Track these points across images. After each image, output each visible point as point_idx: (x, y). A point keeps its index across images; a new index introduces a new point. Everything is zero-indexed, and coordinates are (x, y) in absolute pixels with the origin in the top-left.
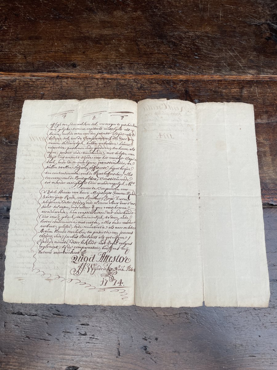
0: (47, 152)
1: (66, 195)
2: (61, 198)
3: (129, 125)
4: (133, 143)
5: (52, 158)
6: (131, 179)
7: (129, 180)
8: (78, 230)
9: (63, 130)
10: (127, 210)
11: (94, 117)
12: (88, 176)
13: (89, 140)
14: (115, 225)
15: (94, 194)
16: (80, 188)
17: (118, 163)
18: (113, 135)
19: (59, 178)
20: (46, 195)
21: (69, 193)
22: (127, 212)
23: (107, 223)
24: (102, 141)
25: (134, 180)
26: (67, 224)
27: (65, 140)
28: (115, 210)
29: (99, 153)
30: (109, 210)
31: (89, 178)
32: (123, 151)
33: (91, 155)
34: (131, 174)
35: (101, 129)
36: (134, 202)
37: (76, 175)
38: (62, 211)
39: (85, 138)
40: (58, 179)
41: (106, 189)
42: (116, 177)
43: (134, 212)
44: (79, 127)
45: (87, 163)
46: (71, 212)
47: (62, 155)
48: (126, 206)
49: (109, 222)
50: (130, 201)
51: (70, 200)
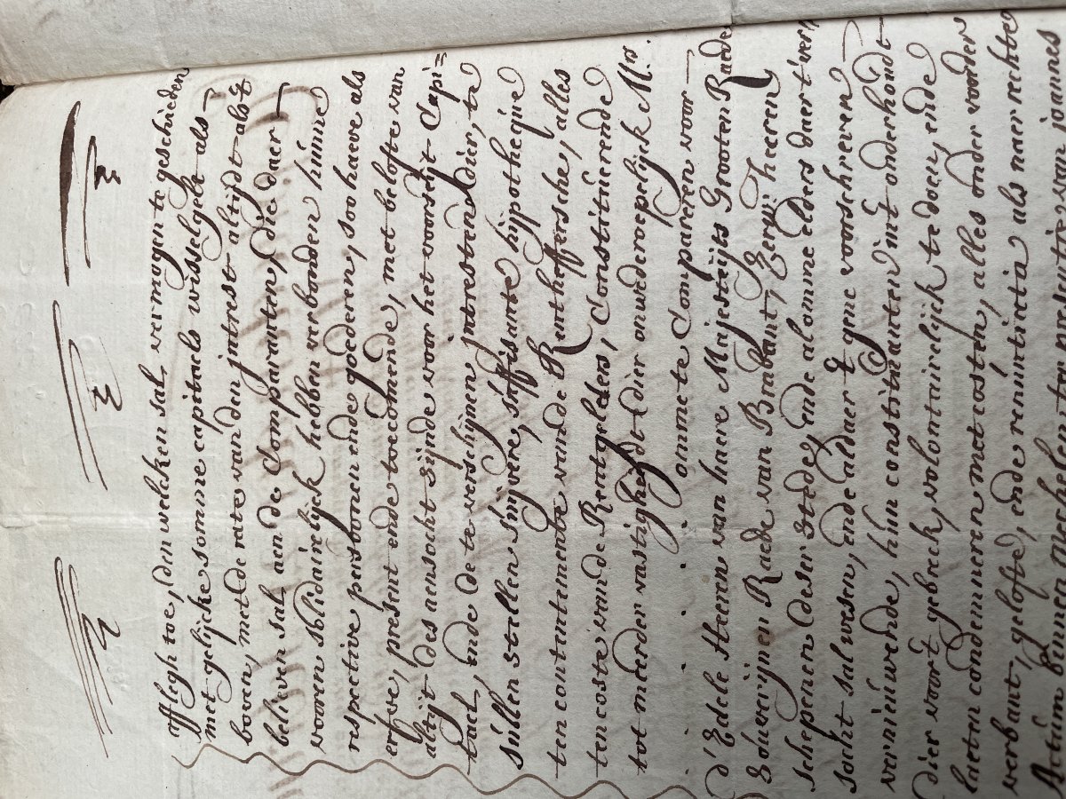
0: (387, 757)
1: (738, 594)
2: (764, 634)
3: (161, 121)
4: (303, 89)
5: (435, 720)
6: (593, 76)
7: (603, 90)
8: (1040, 481)
9: (215, 639)
10: (857, 86)
11: (104, 396)
12: (582, 427)
13: (287, 428)
14: (997, 171)
15: (729, 364)
16: (676, 479)
17: (464, 188)
18: (244, 244)
19: (600, 656)
20: (744, 754)
21: (721, 573)
22: (879, 87)
23: (979, 243)
24: (294, 320)
25: (608, 54)
26: (990, 577)
27: (291, 621)
28: (869, 186)
29: (391, 342)
30: (868, 230)
31: (594, 413)
32: (369, 151)
33: (410, 403)
34: (555, 81)
35: (193, 340)
36: (788, 37)
37: (573, 519)
38: (880, 620)
39: (270, 463)
40: (610, 665)
41: (682, 269)
42: (581, 198)
43: (870, 29)
44: (182, 516)
45: (469, 440)
46: (890, 549)
47: (412, 635)
48: (825, 95)
49: (972, 225)
50: (785, 72)
51: (786, 564)
